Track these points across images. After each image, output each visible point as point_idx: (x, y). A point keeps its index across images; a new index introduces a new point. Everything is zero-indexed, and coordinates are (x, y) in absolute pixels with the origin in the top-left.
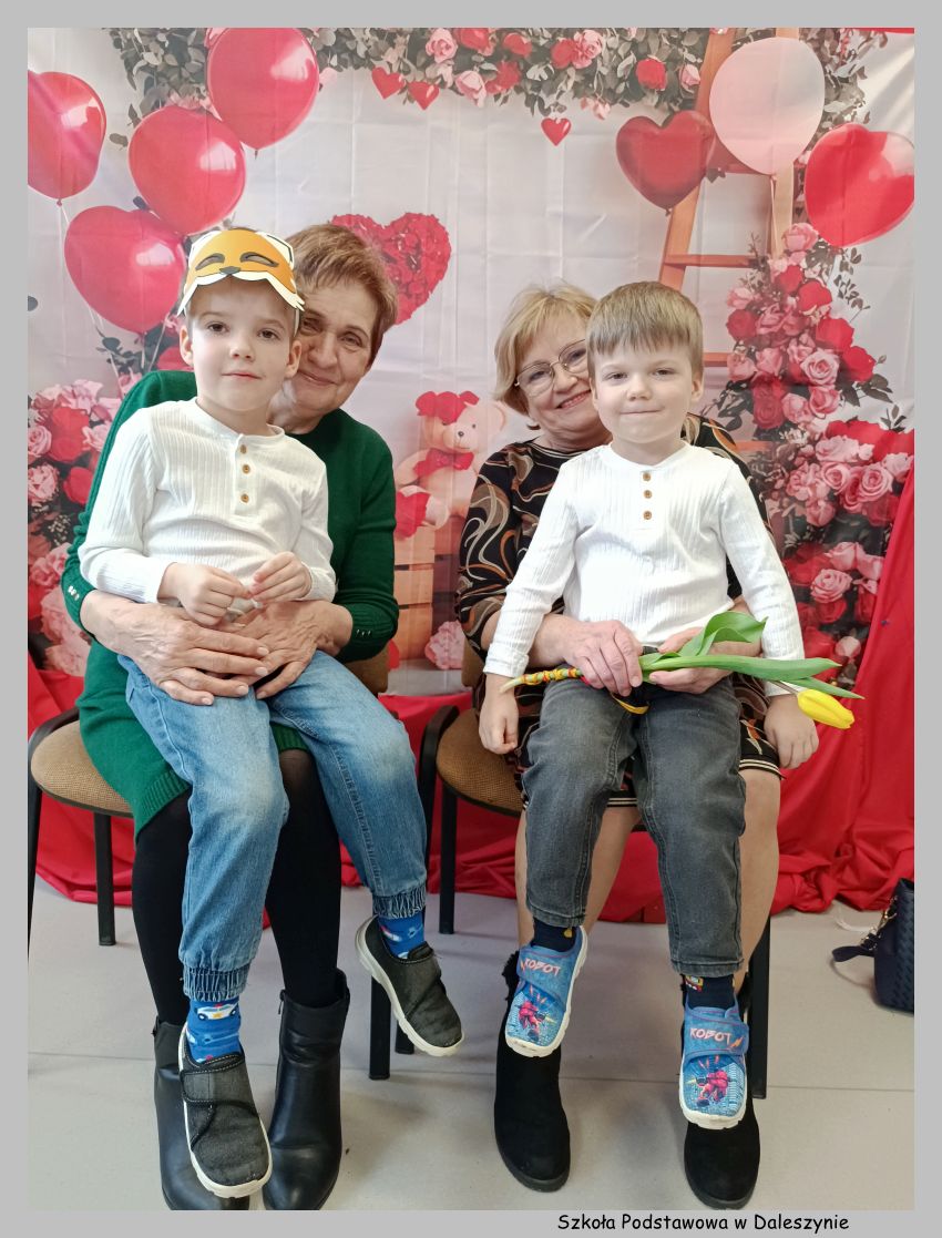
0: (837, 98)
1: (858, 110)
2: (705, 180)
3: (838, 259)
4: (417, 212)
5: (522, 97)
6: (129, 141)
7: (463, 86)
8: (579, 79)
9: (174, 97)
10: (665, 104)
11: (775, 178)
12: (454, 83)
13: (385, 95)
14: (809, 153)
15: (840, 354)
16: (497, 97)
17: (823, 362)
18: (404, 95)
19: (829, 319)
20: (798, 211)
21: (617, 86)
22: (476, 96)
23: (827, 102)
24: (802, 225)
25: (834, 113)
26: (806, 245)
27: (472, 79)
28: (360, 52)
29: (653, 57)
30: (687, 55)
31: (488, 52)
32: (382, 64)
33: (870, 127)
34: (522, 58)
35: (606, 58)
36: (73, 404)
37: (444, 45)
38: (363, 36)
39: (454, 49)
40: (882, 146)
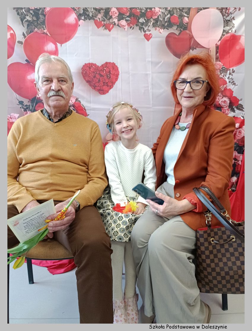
0: (227, 26)
1: (233, 29)
2: (191, 50)
3: (228, 72)
4: (109, 62)
5: (138, 27)
6: (23, 43)
7: (121, 25)
8: (154, 22)
10: (179, 28)
11: (210, 49)
12: (118, 24)
13: (98, 28)
14: (220, 42)
15: (230, 99)
16: (131, 28)
17: (225, 101)
18: (104, 28)
19: (226, 89)
20: (217, 59)
21: (165, 24)
22: (125, 28)
23: (224, 27)
24: (218, 62)
25: (226, 30)
26: (219, 68)
27: (123, 22)
28: (90, 15)
29: (175, 15)
30: (185, 14)
31: (128, 14)
32: (97, 19)
33: (236, 34)
34: (137, 16)
35: (162, 16)
36: (11, 121)
37: (115, 13)
38: (91, 10)
39: (118, 14)
40: (240, 39)
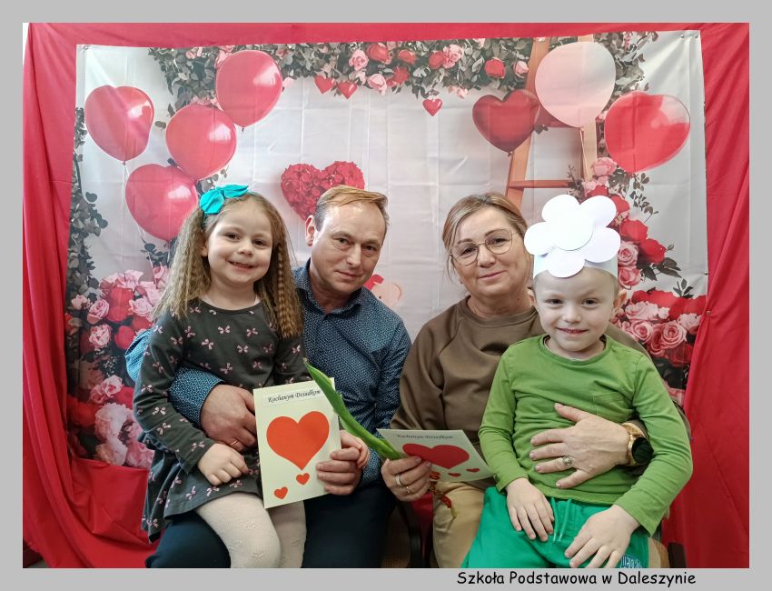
0: (625, 75)
1: (640, 82)
2: (534, 132)
3: (632, 181)
4: (343, 161)
5: (410, 87)
6: (167, 125)
7: (372, 82)
8: (447, 75)
9: (195, 98)
10: (505, 87)
12: (367, 82)
13: (323, 92)
14: (606, 112)
15: (638, 245)
16: (394, 89)
17: (626, 250)
18: (335, 91)
19: (628, 221)
20: (601, 150)
21: (472, 78)
22: (380, 89)
23: (617, 78)
24: (605, 159)
25: (623, 85)
26: (608, 172)
28: (308, 67)
29: (496, 58)
30: (518, 55)
31: (388, 62)
32: (321, 74)
33: (650, 93)
34: (410, 64)
35: (465, 61)
36: (124, 285)
37: (360, 60)
38: (309, 58)
39: (367, 61)
40: (660, 104)
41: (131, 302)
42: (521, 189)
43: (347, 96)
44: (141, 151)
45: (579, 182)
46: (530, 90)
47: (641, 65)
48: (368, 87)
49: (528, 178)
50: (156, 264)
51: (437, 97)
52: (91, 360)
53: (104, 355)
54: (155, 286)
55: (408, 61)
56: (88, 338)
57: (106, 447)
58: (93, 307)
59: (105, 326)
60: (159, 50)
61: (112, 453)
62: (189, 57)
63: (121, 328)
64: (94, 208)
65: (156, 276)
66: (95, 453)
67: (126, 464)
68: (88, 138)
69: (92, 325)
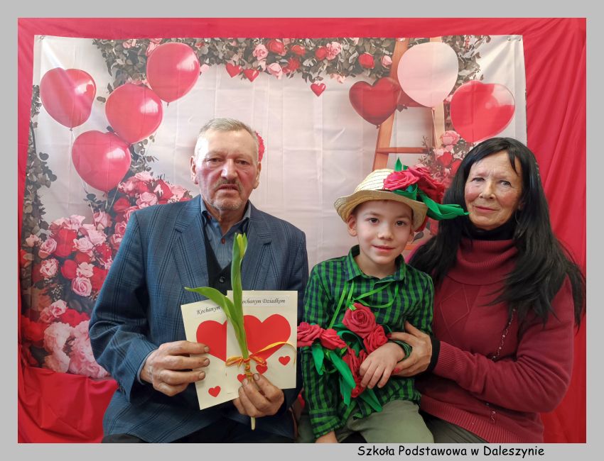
0: (465, 68)
1: (476, 74)
2: (397, 110)
5: (301, 74)
6: (107, 100)
7: (271, 70)
8: (329, 65)
9: (130, 79)
10: (374, 75)
12: (267, 69)
13: (232, 77)
14: (451, 96)
18: (242, 75)
20: (448, 125)
21: (349, 68)
22: (277, 75)
23: (460, 70)
24: (451, 132)
25: (464, 76)
26: (453, 142)
28: (221, 57)
29: (368, 53)
30: (384, 51)
31: (284, 54)
32: (231, 62)
33: (484, 82)
34: (301, 56)
35: (343, 55)
36: (70, 227)
37: (261, 52)
38: (222, 49)
39: (267, 53)
40: (492, 90)
41: (75, 241)
42: (387, 154)
43: (251, 80)
44: (85, 120)
45: (431, 149)
46: (393, 78)
47: (478, 61)
48: (268, 73)
49: (392, 145)
50: (96, 210)
51: (322, 82)
52: (41, 288)
53: (52, 283)
54: (95, 227)
55: (299, 53)
56: (38, 270)
57: (53, 358)
58: (44, 245)
59: (53, 260)
60: (101, 40)
61: (58, 362)
62: (125, 47)
63: (67, 261)
64: (46, 165)
65: (97, 220)
66: (44, 362)
67: (69, 372)
68: (42, 109)
69: (42, 259)
